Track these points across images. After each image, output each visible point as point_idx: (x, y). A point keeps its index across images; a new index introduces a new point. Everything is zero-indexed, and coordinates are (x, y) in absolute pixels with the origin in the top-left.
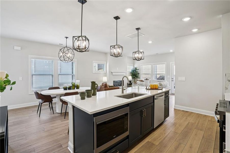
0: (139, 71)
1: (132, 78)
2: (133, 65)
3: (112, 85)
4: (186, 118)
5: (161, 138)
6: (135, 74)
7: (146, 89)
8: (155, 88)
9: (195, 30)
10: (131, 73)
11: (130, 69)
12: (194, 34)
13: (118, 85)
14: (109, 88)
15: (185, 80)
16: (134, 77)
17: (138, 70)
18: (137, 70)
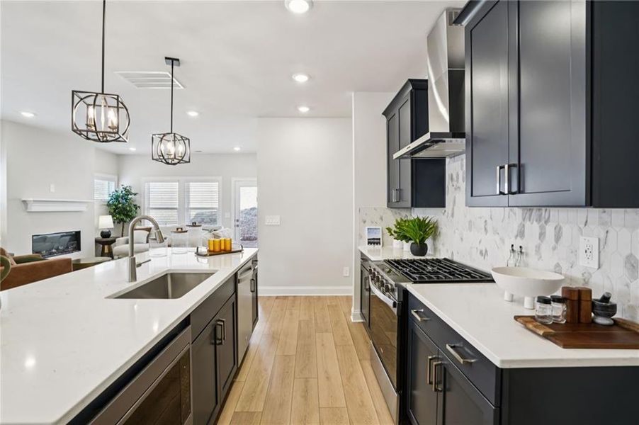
0: (137, 200)
1: (114, 222)
2: (116, 178)
3: (29, 252)
4: (291, 314)
5: (263, 387)
6: (123, 209)
7: (198, 254)
8: (225, 250)
9: (304, 109)
10: (109, 205)
11: (105, 191)
12: (301, 117)
13: (57, 249)
14: (15, 265)
15: (279, 224)
16: (123, 217)
17: (135, 194)
18: (130, 196)
